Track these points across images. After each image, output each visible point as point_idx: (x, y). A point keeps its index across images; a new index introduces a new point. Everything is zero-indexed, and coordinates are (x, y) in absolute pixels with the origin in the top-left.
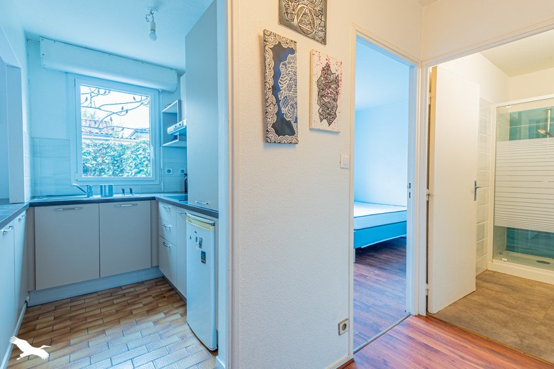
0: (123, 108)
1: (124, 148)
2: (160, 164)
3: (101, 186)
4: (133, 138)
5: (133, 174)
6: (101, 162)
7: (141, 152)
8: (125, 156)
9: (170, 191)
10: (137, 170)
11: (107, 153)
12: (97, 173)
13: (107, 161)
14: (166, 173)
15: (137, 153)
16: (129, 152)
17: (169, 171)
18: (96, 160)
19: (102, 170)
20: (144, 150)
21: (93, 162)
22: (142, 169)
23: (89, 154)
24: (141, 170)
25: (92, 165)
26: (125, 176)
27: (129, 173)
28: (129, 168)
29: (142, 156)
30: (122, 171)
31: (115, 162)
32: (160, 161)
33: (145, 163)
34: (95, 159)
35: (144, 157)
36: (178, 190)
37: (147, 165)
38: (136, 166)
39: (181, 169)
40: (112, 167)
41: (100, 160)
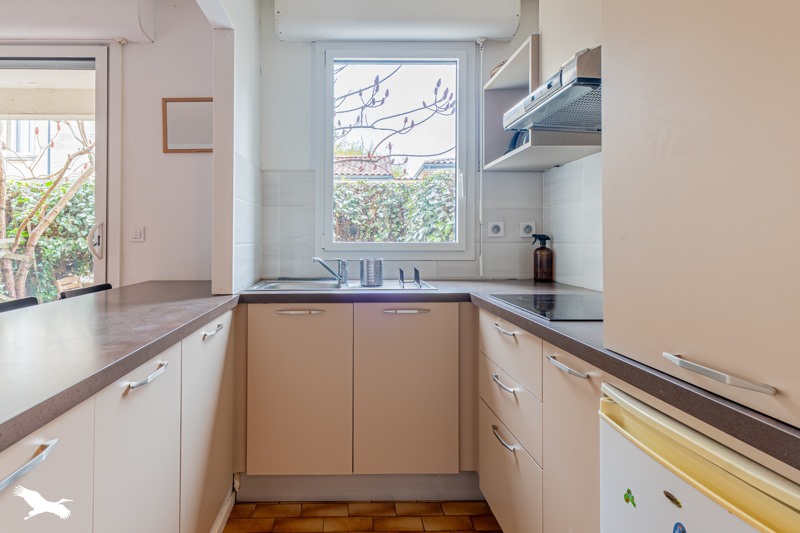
0: (406, 121)
1: (407, 191)
2: (477, 213)
3: (362, 262)
4: (419, 177)
5: (420, 237)
6: (373, 216)
7: (433, 194)
8: (408, 206)
9: (495, 276)
10: (426, 229)
11: (382, 201)
12: (368, 235)
13: (381, 215)
14: (491, 234)
15: (428, 197)
16: (414, 197)
17: (497, 229)
18: (366, 214)
19: (375, 231)
20: (439, 191)
21: (364, 217)
22: (434, 226)
23: (358, 203)
24: (433, 230)
25: (361, 221)
26: (406, 241)
27: (415, 234)
28: (413, 226)
29: (436, 202)
30: (402, 232)
31: (394, 216)
32: (477, 206)
33: (440, 216)
34: (365, 211)
35: (439, 205)
36: (517, 275)
37: (444, 219)
38: (425, 220)
39: (523, 225)
40: (388, 225)
41: (371, 213)
